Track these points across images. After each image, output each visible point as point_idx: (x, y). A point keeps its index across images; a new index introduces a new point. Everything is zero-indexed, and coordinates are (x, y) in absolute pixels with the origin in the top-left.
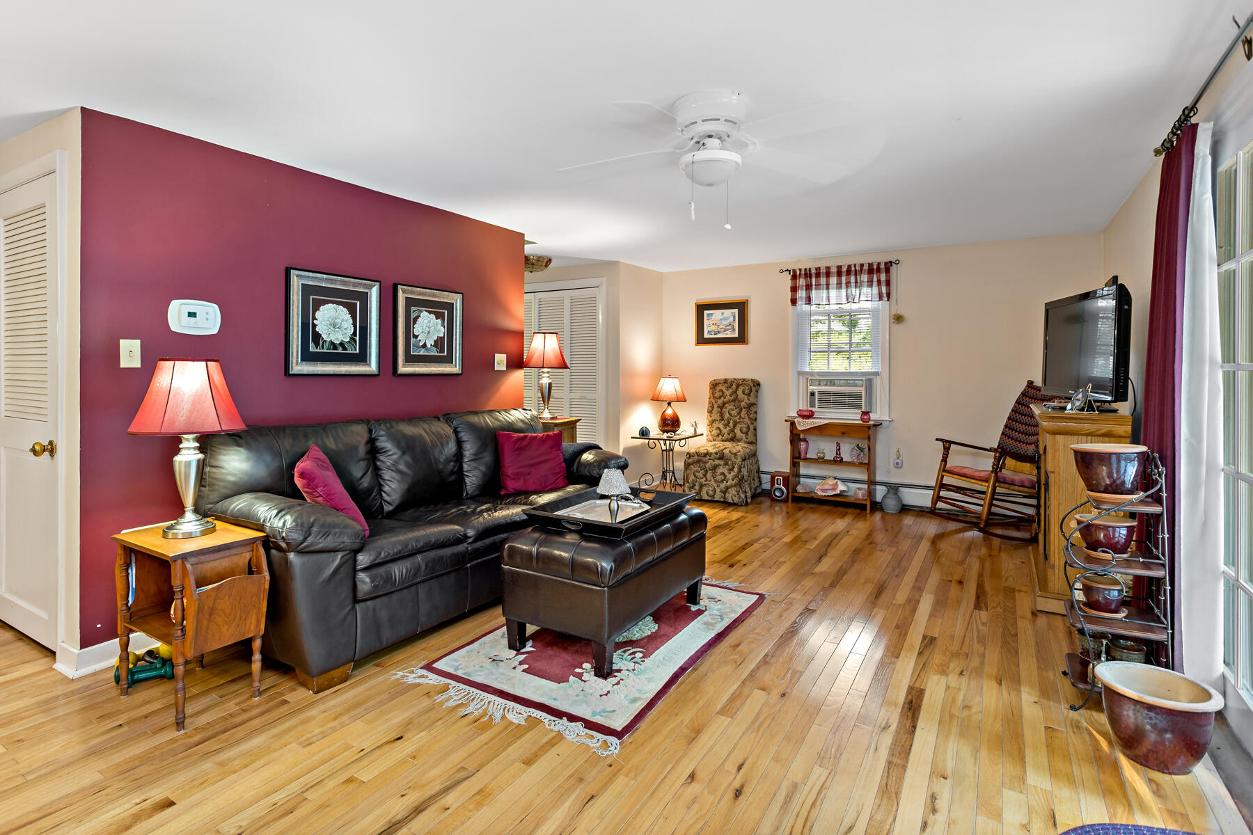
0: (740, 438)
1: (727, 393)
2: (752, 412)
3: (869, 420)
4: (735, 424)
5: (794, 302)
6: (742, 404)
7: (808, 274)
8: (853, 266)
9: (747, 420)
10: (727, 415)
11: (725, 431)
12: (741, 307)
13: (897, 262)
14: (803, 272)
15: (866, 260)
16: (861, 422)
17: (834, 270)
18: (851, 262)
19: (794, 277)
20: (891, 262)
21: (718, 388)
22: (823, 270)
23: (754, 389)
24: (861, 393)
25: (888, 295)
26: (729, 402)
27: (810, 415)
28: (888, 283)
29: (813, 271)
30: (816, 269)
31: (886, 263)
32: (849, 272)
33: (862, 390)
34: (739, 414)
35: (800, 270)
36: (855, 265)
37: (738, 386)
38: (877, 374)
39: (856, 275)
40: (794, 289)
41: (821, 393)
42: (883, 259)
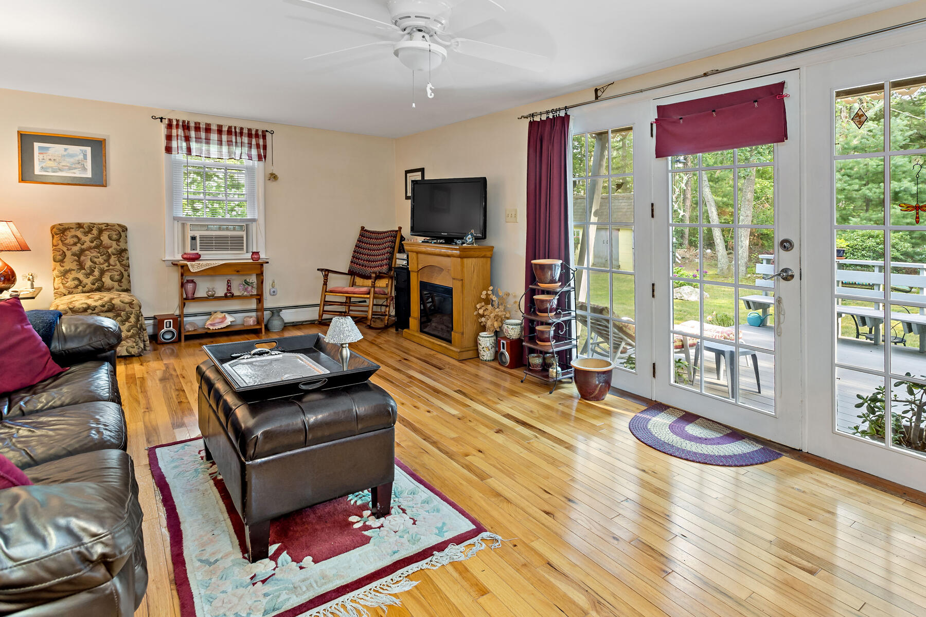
0: (110, 286)
1: (87, 239)
2: (125, 259)
3: (259, 258)
4: (102, 272)
5: (168, 150)
6: (110, 251)
7: (186, 127)
8: (233, 128)
9: (118, 267)
10: (88, 264)
11: (88, 281)
12: (98, 146)
13: (272, 133)
14: (181, 124)
15: (246, 126)
16: (252, 261)
17: (214, 127)
18: (233, 124)
19: (170, 126)
20: (267, 131)
21: (69, 234)
22: (203, 126)
23: (123, 234)
24: (242, 237)
25: (265, 157)
26: (90, 249)
27: (196, 258)
28: (265, 147)
29: (192, 125)
30: (196, 123)
31: (263, 131)
32: (229, 132)
33: (244, 234)
34: (107, 261)
35: (178, 121)
36: (235, 128)
37: (101, 231)
38: (254, 220)
39: (236, 135)
40: (169, 138)
41: (202, 237)
42: (261, 128)
